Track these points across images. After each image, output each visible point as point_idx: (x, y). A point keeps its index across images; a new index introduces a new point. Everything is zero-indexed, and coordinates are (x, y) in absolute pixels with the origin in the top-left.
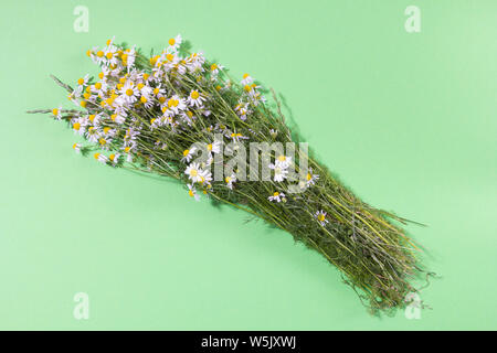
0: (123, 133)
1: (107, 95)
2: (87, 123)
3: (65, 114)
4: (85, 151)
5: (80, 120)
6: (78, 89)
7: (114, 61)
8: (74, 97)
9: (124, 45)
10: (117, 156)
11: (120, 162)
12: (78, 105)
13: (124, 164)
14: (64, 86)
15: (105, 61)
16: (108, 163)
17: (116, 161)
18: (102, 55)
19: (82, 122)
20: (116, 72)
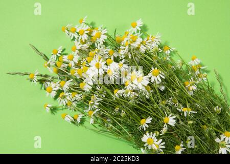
0: (88, 99)
1: (78, 66)
2: (58, 88)
3: (40, 78)
4: (53, 110)
5: (53, 85)
6: (53, 58)
7: (85, 37)
8: (49, 66)
9: (92, 24)
10: (81, 116)
11: (82, 121)
12: (51, 72)
13: (85, 123)
14: (41, 54)
15: (76, 36)
16: (72, 122)
17: (79, 120)
18: (75, 31)
19: (54, 86)
20: (86, 46)
